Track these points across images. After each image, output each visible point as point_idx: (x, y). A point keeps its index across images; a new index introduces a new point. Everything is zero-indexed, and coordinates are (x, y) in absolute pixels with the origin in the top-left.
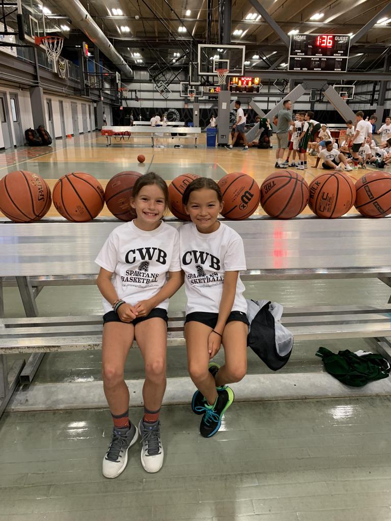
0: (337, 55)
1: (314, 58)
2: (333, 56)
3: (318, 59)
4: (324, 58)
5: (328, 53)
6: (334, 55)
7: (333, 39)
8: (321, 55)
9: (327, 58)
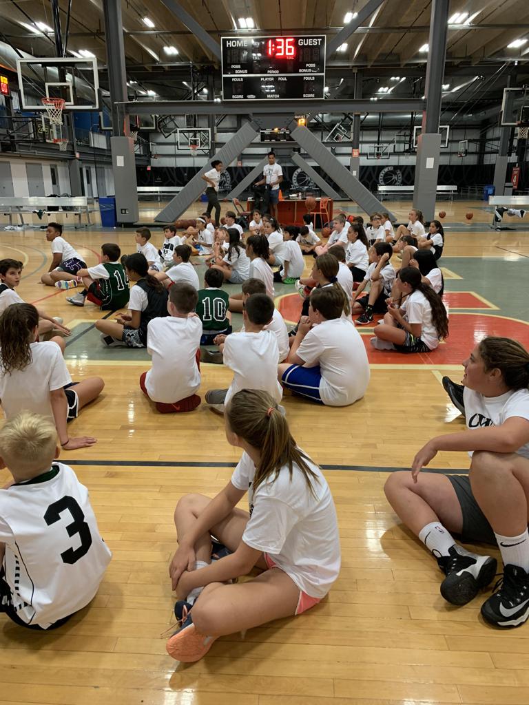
0: (305, 70)
1: (265, 77)
2: (298, 72)
3: (273, 79)
4: (283, 77)
5: (290, 68)
6: (300, 70)
7: (295, 44)
8: (277, 71)
9: (287, 77)
